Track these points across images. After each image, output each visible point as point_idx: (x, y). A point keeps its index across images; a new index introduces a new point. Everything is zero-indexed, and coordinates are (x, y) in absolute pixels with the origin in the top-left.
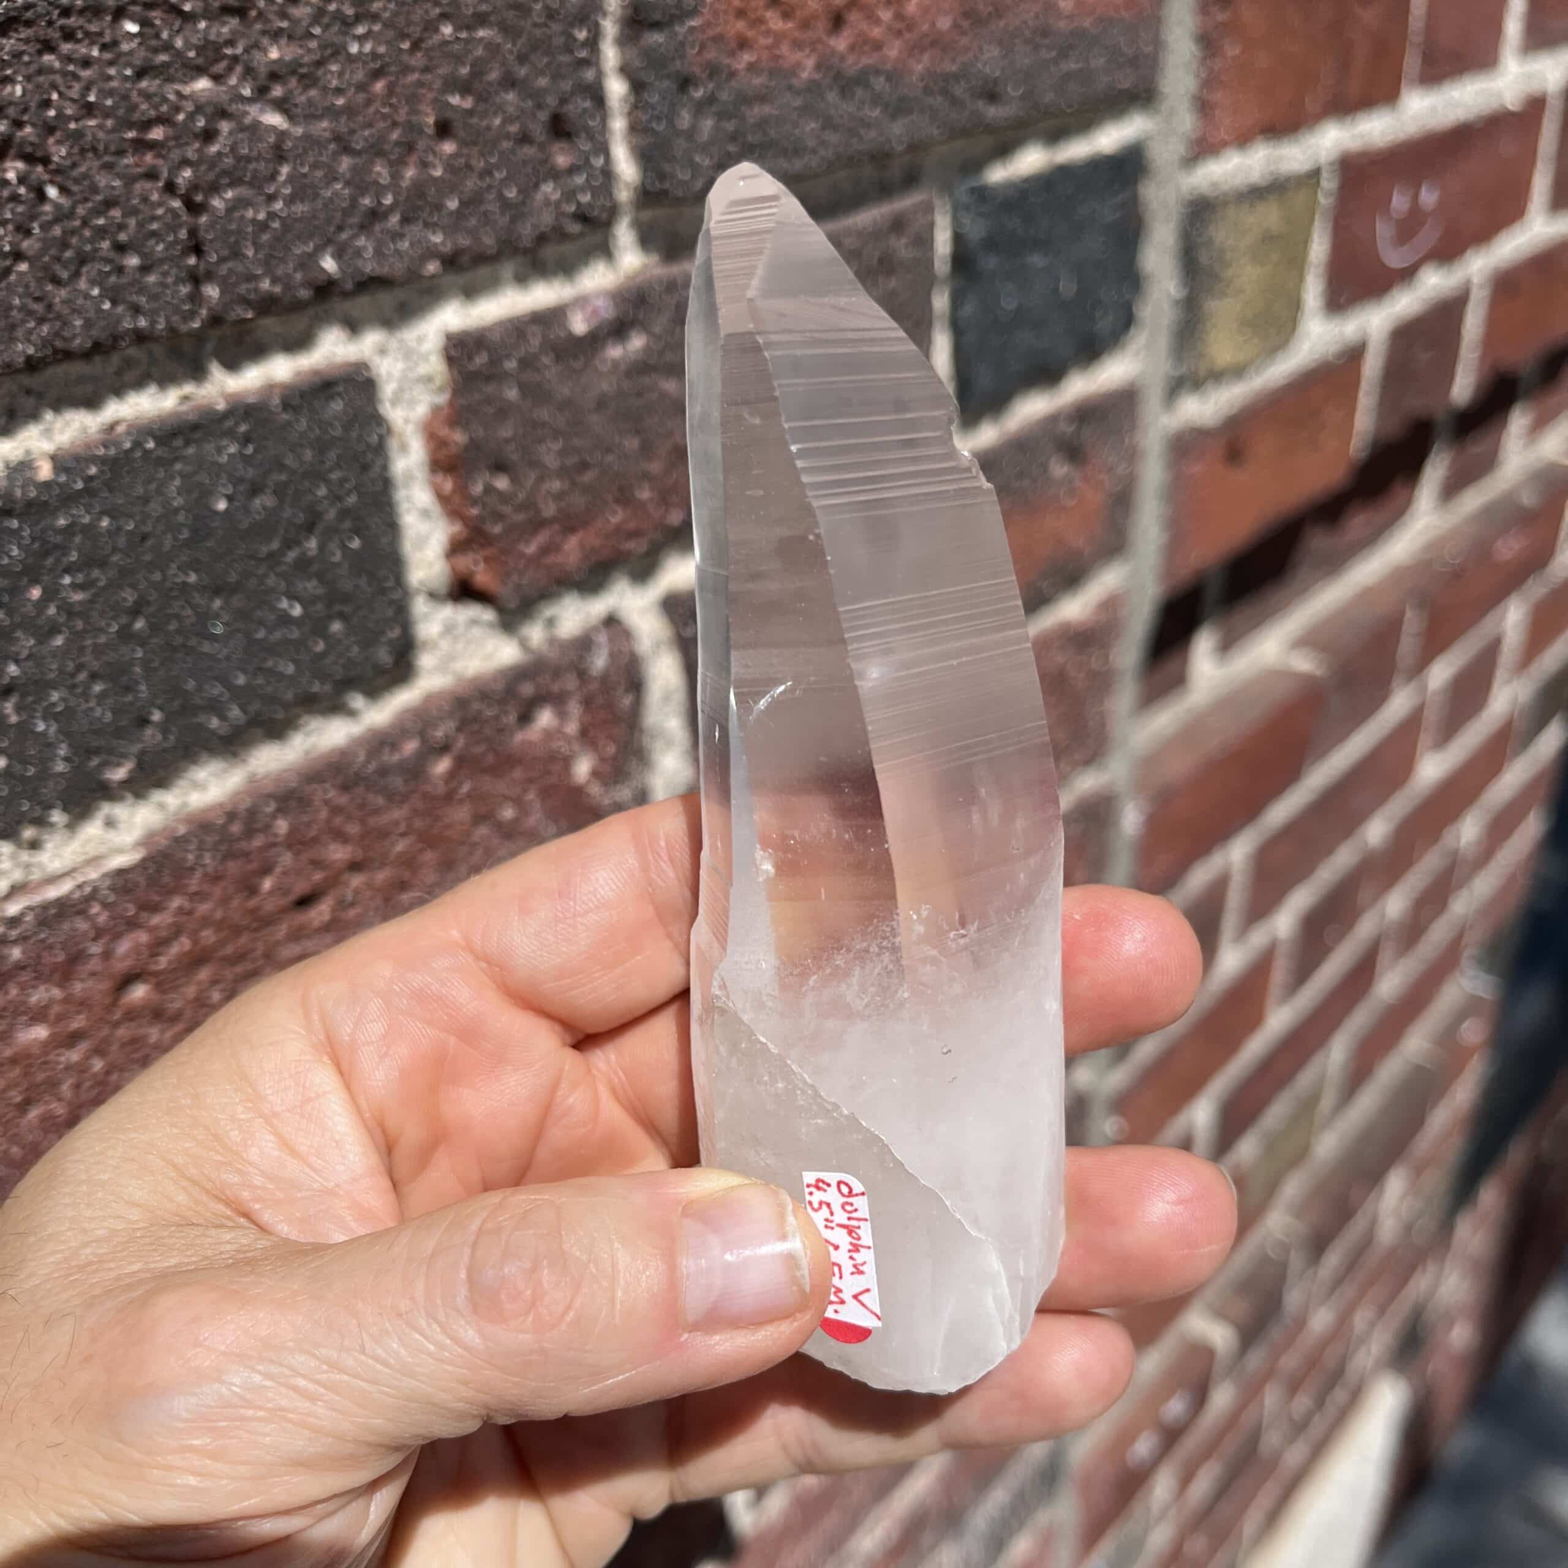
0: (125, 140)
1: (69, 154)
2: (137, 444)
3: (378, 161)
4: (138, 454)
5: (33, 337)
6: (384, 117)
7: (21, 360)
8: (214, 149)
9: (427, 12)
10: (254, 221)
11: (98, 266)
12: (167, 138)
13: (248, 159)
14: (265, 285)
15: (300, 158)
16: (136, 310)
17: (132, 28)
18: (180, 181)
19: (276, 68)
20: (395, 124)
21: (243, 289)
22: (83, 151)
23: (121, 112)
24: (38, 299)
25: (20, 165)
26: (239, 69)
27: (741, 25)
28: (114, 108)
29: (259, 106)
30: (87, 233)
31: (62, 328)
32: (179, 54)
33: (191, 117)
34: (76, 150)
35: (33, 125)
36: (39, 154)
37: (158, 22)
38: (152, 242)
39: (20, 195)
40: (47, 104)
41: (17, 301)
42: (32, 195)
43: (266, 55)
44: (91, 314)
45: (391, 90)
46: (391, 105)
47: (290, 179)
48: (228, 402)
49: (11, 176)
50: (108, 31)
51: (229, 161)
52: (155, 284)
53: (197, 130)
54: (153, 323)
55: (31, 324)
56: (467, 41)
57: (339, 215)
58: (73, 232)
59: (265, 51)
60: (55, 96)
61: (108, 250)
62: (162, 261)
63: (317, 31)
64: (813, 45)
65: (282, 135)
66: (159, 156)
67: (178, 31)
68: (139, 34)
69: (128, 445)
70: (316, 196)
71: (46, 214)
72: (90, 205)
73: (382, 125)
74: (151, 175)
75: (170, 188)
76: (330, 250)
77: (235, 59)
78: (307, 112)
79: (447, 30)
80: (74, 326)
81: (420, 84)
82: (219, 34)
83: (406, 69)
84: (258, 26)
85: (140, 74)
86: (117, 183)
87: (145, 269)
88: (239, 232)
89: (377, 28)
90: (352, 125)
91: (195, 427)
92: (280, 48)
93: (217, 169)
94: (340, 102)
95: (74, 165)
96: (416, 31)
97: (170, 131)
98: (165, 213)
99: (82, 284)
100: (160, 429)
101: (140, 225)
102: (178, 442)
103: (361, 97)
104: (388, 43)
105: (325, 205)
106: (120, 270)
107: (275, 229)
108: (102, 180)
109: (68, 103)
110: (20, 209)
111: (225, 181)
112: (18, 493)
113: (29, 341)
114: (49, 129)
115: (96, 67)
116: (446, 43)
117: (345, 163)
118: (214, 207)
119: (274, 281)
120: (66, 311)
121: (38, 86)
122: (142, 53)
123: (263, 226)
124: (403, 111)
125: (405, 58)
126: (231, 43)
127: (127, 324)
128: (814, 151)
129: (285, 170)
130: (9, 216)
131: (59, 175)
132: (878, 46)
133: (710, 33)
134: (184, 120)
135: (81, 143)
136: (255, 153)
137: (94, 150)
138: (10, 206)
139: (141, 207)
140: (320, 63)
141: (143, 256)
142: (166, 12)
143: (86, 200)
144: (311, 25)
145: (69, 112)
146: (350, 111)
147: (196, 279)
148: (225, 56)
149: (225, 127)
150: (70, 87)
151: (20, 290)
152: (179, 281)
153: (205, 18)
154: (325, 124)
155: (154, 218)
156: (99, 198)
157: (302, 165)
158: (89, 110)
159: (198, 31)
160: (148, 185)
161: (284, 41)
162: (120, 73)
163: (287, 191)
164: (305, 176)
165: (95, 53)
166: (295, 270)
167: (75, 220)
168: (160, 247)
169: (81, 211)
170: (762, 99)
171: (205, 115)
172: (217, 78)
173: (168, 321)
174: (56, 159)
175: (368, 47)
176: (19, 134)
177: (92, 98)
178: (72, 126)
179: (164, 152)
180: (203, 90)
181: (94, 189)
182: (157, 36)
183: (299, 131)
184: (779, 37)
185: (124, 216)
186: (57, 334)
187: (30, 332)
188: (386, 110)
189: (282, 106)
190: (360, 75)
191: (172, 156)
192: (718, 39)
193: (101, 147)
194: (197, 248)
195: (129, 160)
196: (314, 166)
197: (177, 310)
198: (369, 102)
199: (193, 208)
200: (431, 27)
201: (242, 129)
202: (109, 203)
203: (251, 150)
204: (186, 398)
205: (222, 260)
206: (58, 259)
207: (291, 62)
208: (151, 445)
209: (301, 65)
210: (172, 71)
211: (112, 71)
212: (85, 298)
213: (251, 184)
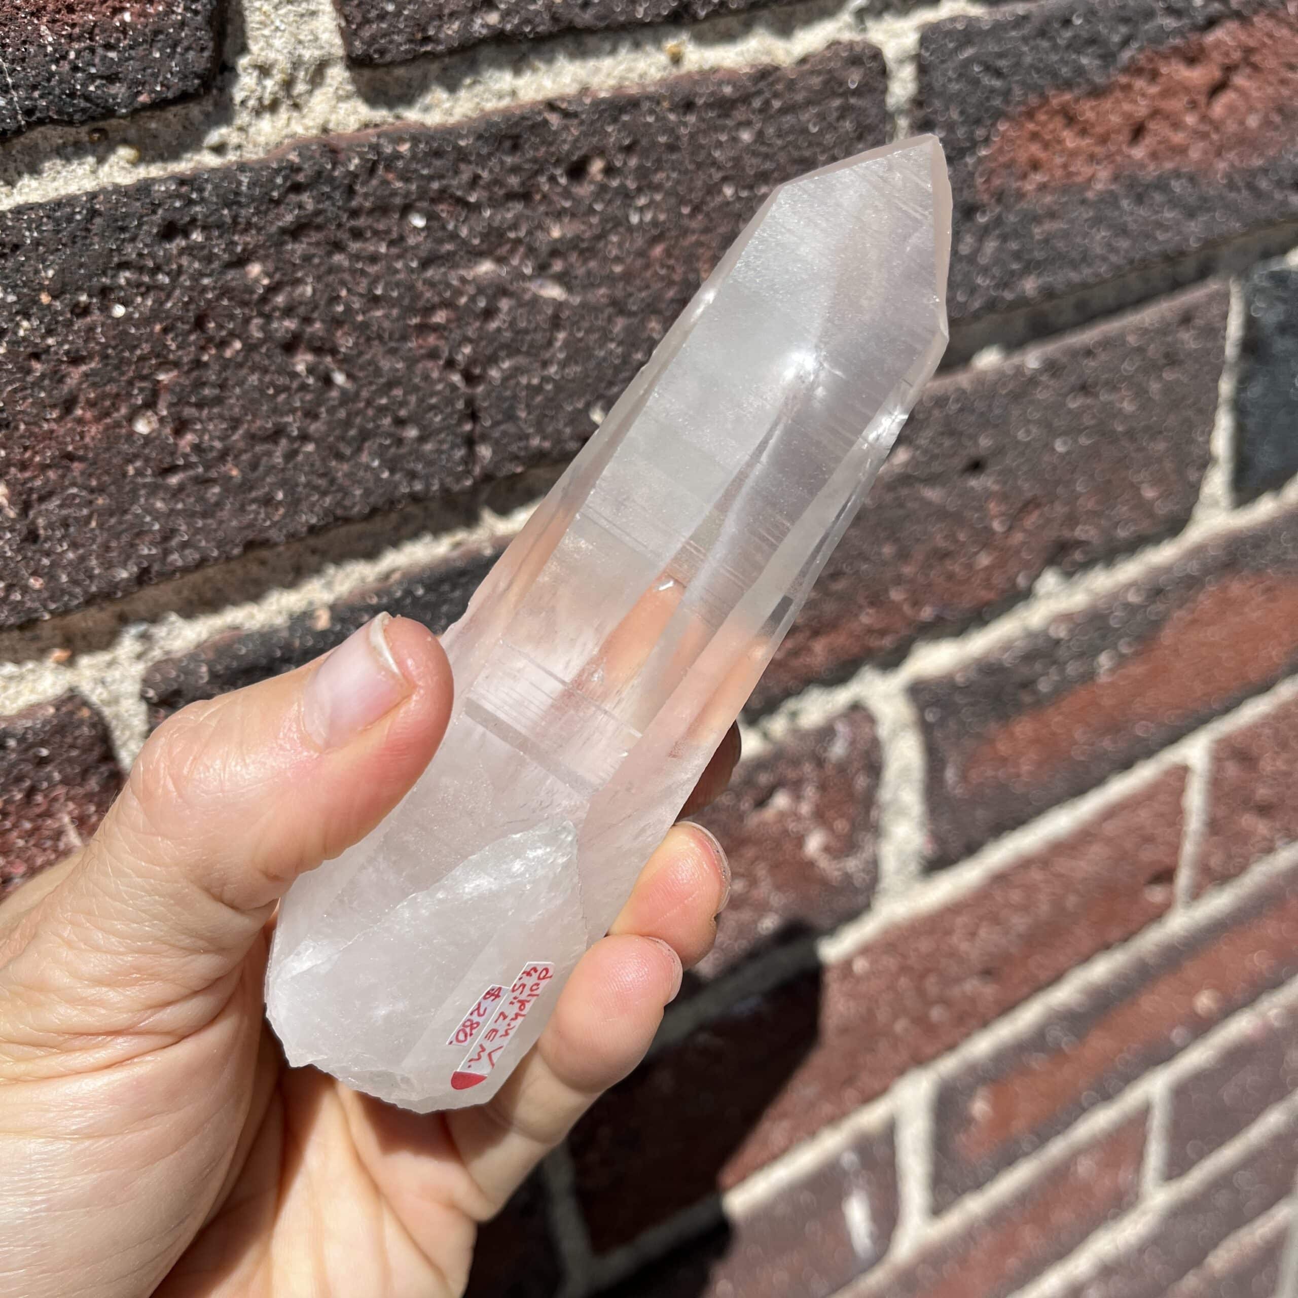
0: (410, 326)
1: (356, 344)
2: (408, 593)
3: (653, 317)
4: (408, 601)
5: (316, 509)
6: (662, 278)
7: (305, 529)
8: (493, 325)
9: (710, 176)
10: (529, 386)
11: (379, 440)
12: (449, 321)
13: (526, 331)
14: (535, 442)
15: (576, 324)
16: (412, 475)
17: (418, 222)
18: (459, 358)
19: (559, 245)
20: (671, 283)
21: (514, 448)
22: (369, 339)
23: (406, 302)
24: (323, 475)
25: (309, 357)
26: (522, 250)
27: (1035, 149)
28: (401, 297)
29: (539, 282)
30: (370, 412)
31: (343, 498)
32: (464, 243)
33: (473, 299)
34: (362, 340)
35: (323, 321)
36: (328, 346)
37: (444, 215)
38: (430, 415)
39: (309, 385)
40: (336, 299)
41: (303, 479)
42: (320, 384)
43: (549, 233)
44: (371, 484)
45: (668, 253)
46: (668, 267)
47: (566, 344)
48: (494, 547)
49: (301, 368)
50: (395, 229)
51: (508, 334)
52: (432, 452)
53: (478, 311)
54: (428, 486)
55: (315, 497)
56: (749, 199)
57: (610, 372)
58: (358, 413)
59: (547, 231)
60: (344, 293)
61: (390, 426)
62: (439, 431)
63: (598, 207)
64: (1110, 157)
65: (559, 306)
66: (442, 337)
67: (463, 222)
68: (427, 228)
69: (399, 594)
70: (590, 357)
71: (334, 399)
72: (374, 388)
73: (659, 285)
74: (433, 354)
75: (450, 364)
76: (600, 404)
77: (518, 241)
78: (586, 282)
79: (728, 191)
80: (354, 496)
81: (699, 244)
82: (503, 218)
83: (685, 232)
84: (542, 209)
85: (425, 264)
86: (400, 365)
87: (422, 439)
88: (515, 397)
89: (658, 197)
90: (629, 289)
91: (462, 573)
92: (562, 228)
93: (496, 344)
94: (618, 269)
95: (361, 354)
96: (696, 196)
97: (452, 315)
98: (445, 388)
99: (364, 458)
100: (429, 578)
101: (421, 401)
102: (446, 587)
103: (639, 262)
104: (668, 211)
105: (599, 364)
106: (400, 441)
107: (548, 392)
108: (385, 364)
109: (355, 299)
110: (309, 397)
111: (503, 354)
112: (297, 643)
113: (312, 512)
114: (336, 322)
115: (384, 262)
116: (728, 203)
117: (620, 324)
118: (492, 377)
119: (544, 438)
120: (347, 483)
121: (327, 285)
122: (429, 245)
123: (538, 389)
124: (680, 270)
125: (686, 222)
126: (515, 226)
127: (404, 489)
128: (1104, 259)
129: (561, 336)
130: (298, 404)
131: (346, 363)
132: (1182, 150)
133: (1002, 159)
134: (466, 304)
135: (369, 332)
136: (533, 326)
137: (380, 337)
138: (299, 395)
139: (422, 384)
140: (599, 237)
141: (422, 428)
142: (450, 204)
143: (371, 383)
144: (595, 200)
145: (356, 306)
146: (627, 277)
147: (470, 442)
148: (509, 240)
149: (505, 304)
150: (358, 284)
151: (306, 468)
152: (453, 446)
153: (490, 206)
154: (602, 291)
155: (433, 394)
156: (382, 380)
157: (579, 330)
158: (375, 301)
159: (484, 219)
160: (430, 364)
161: (566, 220)
162: (407, 266)
163: (561, 356)
164: (581, 340)
165: (383, 249)
166: (566, 425)
167: (360, 401)
168: (438, 419)
169: (365, 394)
170: (1052, 215)
171: (487, 296)
172: (500, 261)
173: (442, 484)
174: (343, 350)
175: (648, 217)
176: (309, 330)
177: (379, 292)
178: (360, 318)
179: (446, 334)
180: (486, 273)
181: (378, 372)
182: (444, 228)
183: (576, 300)
184: (1073, 154)
185: (405, 394)
186: (338, 504)
187: (313, 505)
188: (663, 272)
189: (563, 279)
190: (640, 241)
191: (453, 335)
192: (1009, 165)
193: (386, 336)
194: (473, 415)
195: (412, 344)
196: (589, 331)
197: (451, 472)
198: (647, 266)
199: (470, 378)
200: (713, 189)
201: (521, 304)
202: (391, 384)
203: (529, 321)
204: (457, 545)
205: (496, 424)
206: (342, 438)
207: (572, 240)
208: (420, 592)
209: (583, 240)
210: (457, 258)
211: (399, 265)
212: (366, 471)
213: (528, 354)
